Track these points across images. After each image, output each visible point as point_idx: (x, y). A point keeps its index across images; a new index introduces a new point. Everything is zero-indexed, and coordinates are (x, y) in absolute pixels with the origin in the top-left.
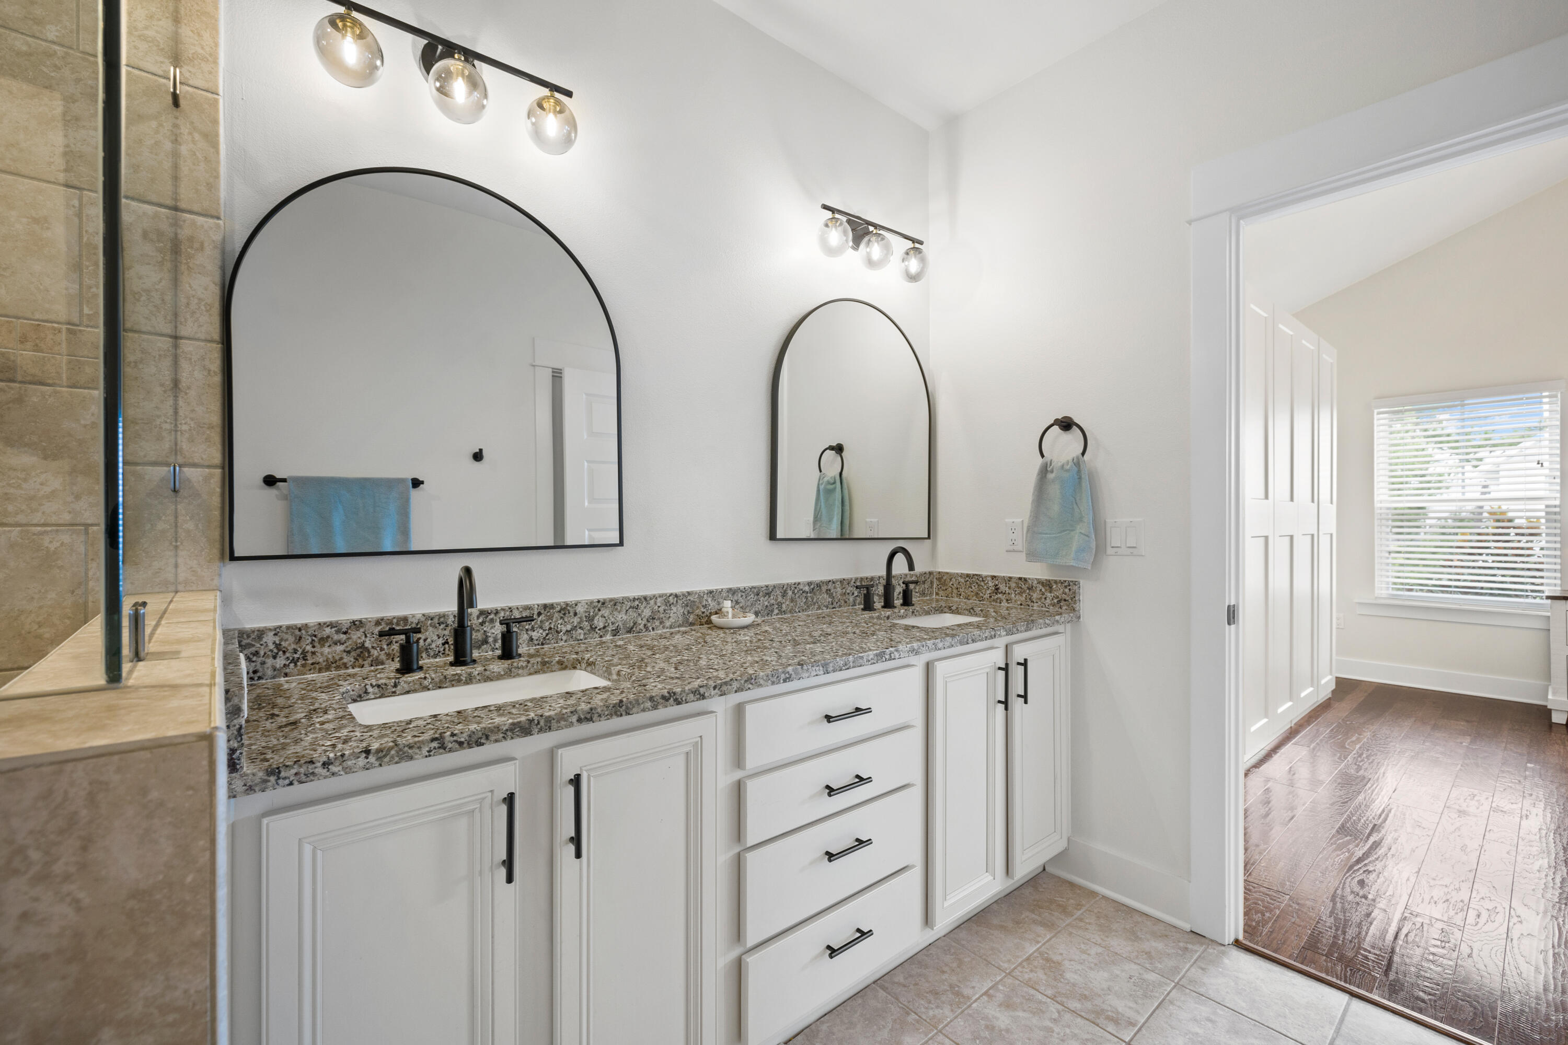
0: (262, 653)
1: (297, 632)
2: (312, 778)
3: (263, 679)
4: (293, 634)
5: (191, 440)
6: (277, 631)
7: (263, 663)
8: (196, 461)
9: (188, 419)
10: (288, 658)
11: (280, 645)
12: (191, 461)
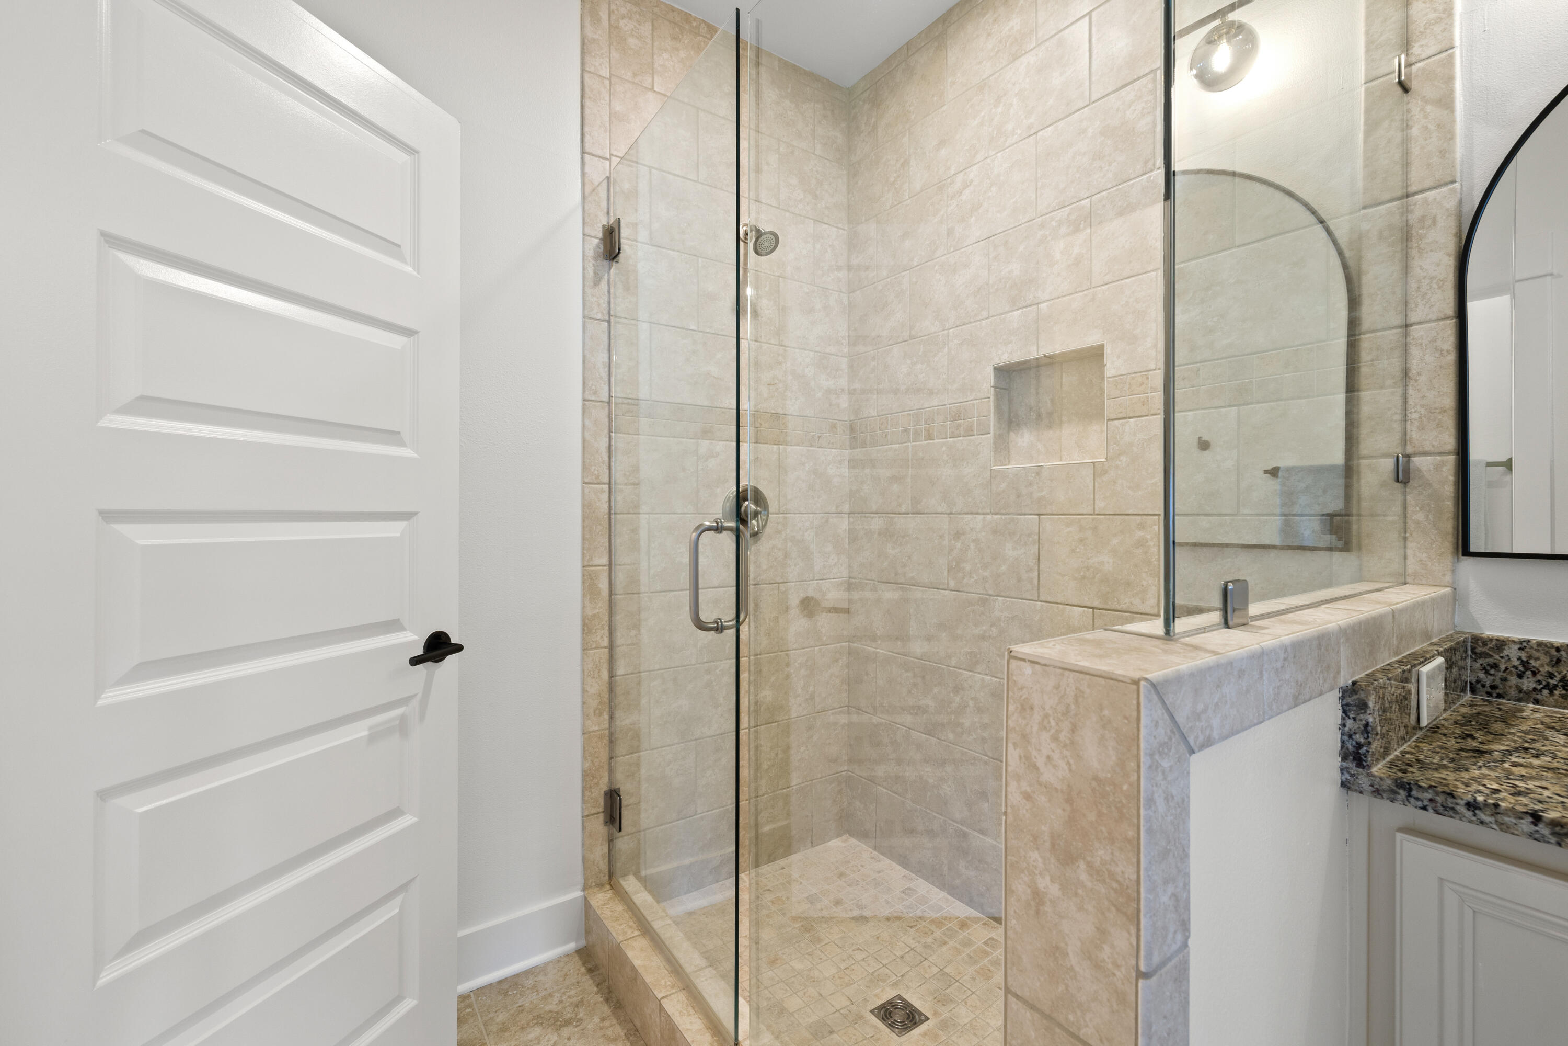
0: (1503, 667)
1: (1553, 652)
2: (1451, 813)
3: (1503, 698)
4: (1546, 653)
5: (1422, 428)
6: (1523, 645)
7: (1504, 680)
8: (1427, 449)
9: (1418, 407)
10: (1539, 682)
11: (1528, 663)
12: (1421, 449)
